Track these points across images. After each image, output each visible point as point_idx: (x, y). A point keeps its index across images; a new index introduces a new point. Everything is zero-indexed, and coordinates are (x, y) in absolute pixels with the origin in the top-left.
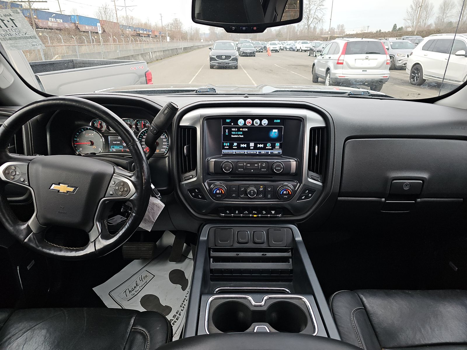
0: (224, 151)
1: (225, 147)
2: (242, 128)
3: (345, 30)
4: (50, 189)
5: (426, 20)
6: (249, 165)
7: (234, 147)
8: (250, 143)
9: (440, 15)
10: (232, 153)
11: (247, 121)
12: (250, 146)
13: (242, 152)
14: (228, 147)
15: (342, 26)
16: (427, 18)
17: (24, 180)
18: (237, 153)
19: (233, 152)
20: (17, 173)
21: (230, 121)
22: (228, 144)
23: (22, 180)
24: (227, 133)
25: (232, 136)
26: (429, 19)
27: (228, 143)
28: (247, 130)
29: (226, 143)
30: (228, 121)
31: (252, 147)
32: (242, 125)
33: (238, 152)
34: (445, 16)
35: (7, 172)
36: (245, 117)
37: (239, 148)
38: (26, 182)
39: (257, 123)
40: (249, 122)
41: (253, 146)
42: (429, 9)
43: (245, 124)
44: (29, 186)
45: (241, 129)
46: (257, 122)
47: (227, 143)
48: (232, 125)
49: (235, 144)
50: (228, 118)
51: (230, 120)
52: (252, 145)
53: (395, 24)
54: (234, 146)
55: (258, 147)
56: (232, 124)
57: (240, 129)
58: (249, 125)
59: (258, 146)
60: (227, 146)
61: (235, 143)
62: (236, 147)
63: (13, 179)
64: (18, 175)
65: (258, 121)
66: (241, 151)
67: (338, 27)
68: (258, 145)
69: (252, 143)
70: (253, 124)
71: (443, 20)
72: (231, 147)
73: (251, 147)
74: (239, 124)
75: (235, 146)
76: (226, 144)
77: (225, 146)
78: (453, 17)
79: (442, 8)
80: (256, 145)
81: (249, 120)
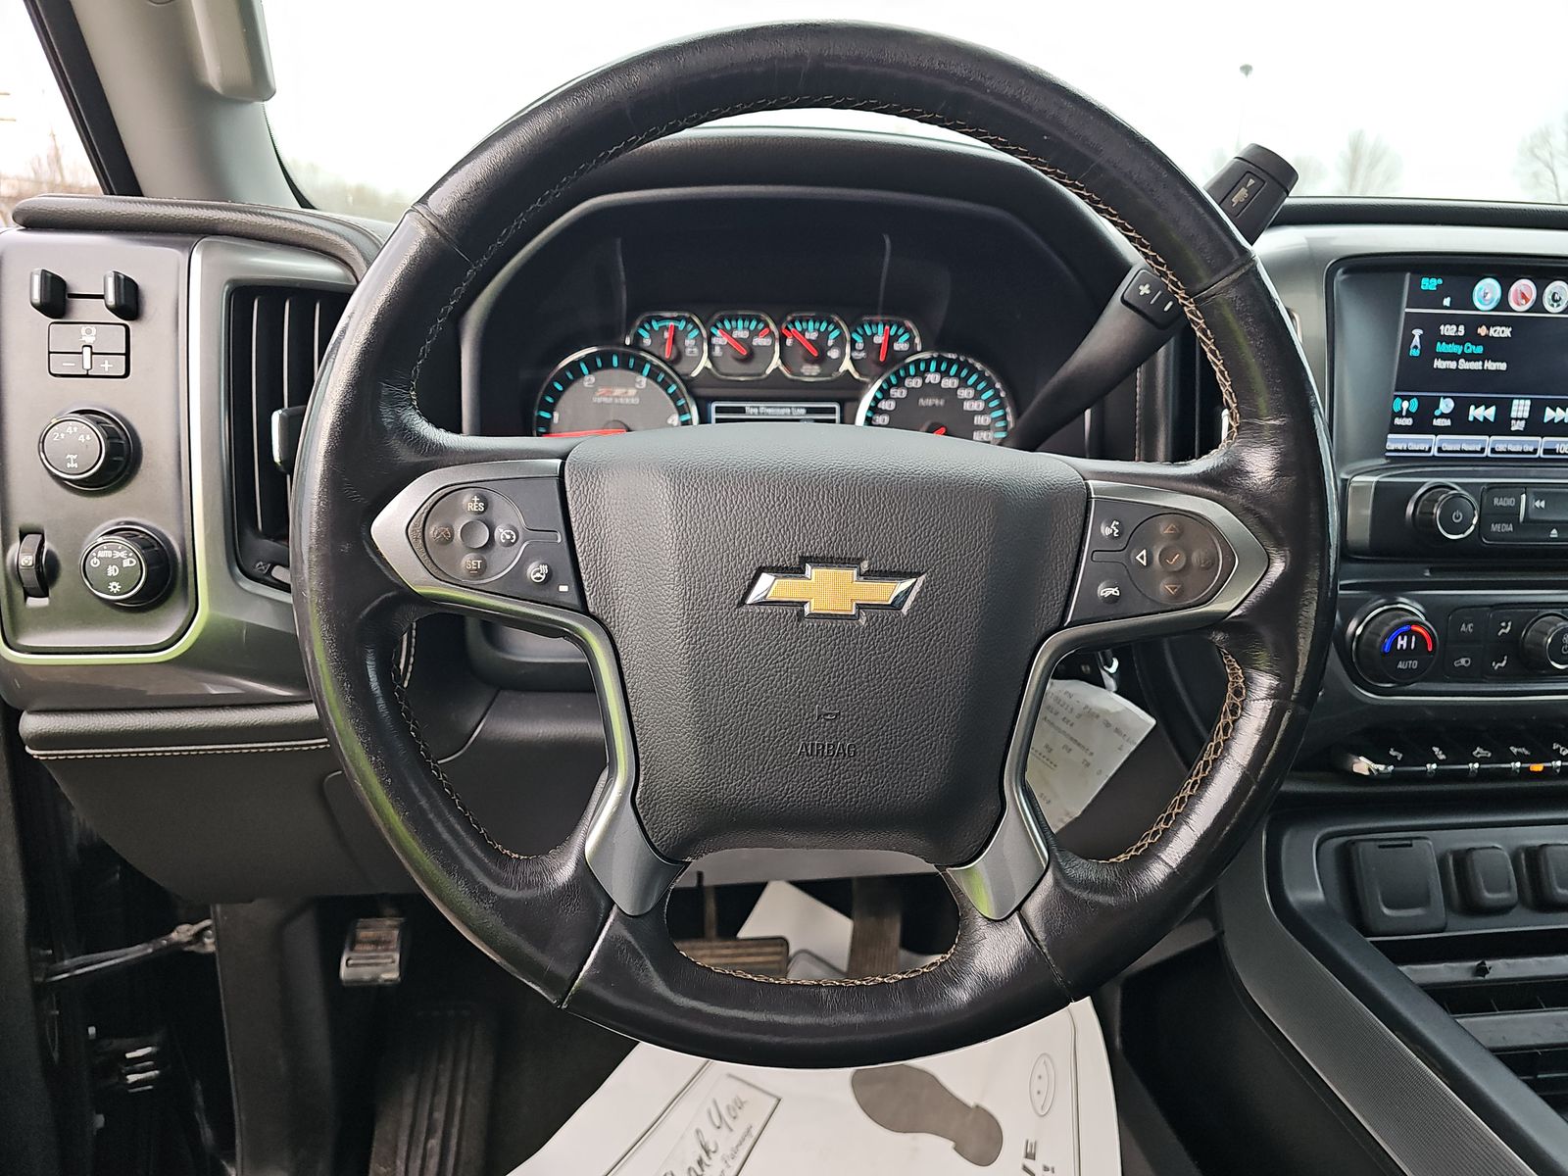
0: (1395, 442)
1: (1398, 421)
2: (1490, 321)
4: (742, 603)
6: (1543, 504)
7: (1437, 422)
8: (1515, 402)
10: (1423, 451)
11: (1516, 290)
12: (1513, 414)
13: (1470, 443)
14: (1409, 422)
17: (549, 576)
18: (1447, 452)
19: (1430, 449)
20: (502, 533)
21: (1438, 286)
22: (1414, 405)
23: (535, 571)
24: (1416, 347)
25: (1439, 364)
27: (1413, 397)
28: (1507, 332)
29: (1404, 398)
30: (1429, 284)
31: (1521, 419)
32: (1491, 307)
33: (1454, 443)
35: (432, 531)
36: (1507, 268)
37: (1460, 424)
38: (564, 588)
39: (1556, 301)
40: (1524, 296)
41: (1526, 415)
43: (1503, 304)
44: (584, 609)
45: (1482, 331)
46: (1557, 297)
47: (1408, 398)
48: (1446, 308)
49: (1446, 405)
50: (1431, 272)
51: (1440, 281)
52: (1521, 408)
54: (1437, 417)
55: (1546, 420)
56: (1447, 302)
57: (1479, 331)
58: (1519, 308)
59: (1549, 414)
60: (1409, 414)
61: (1445, 397)
62: (1448, 422)
63: (481, 572)
64: (509, 544)
65: (1562, 287)
66: (1468, 442)
68: (1548, 409)
69: (1522, 401)
70: (1538, 306)
72: (1422, 423)
73: (1517, 419)
74: (1477, 304)
75: (1443, 416)
76: (1405, 404)
77: (1399, 415)
80: (1537, 409)
81: (1524, 286)
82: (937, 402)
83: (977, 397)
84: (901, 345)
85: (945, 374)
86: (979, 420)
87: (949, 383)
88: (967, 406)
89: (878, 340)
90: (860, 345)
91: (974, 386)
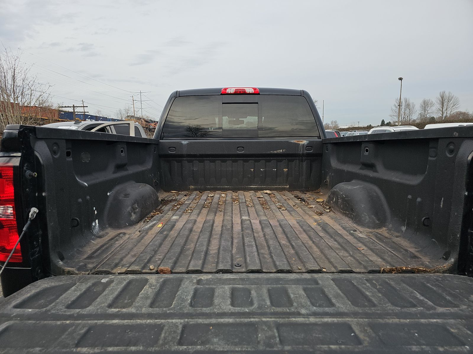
3: (339, 125)
5: (411, 116)
9: (422, 112)
15: (335, 122)
16: (411, 115)
26: (413, 115)
34: (426, 113)
42: (411, 107)
53: (383, 120)
67: (332, 123)
71: (425, 116)
78: (433, 113)
79: (422, 106)
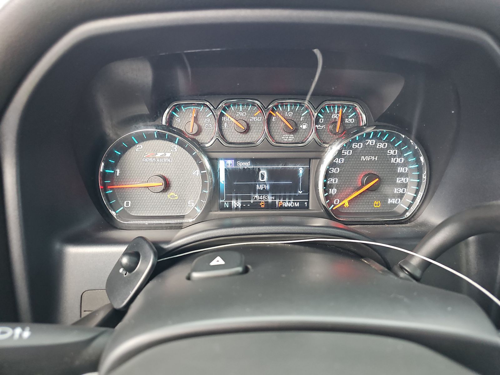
82: (373, 158)
83: (400, 155)
84: (350, 120)
85: (380, 139)
86: (400, 170)
87: (381, 145)
88: (393, 160)
89: (334, 116)
90: (322, 121)
91: (399, 147)
